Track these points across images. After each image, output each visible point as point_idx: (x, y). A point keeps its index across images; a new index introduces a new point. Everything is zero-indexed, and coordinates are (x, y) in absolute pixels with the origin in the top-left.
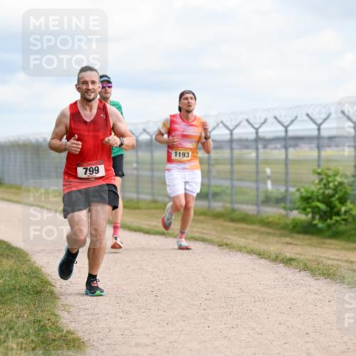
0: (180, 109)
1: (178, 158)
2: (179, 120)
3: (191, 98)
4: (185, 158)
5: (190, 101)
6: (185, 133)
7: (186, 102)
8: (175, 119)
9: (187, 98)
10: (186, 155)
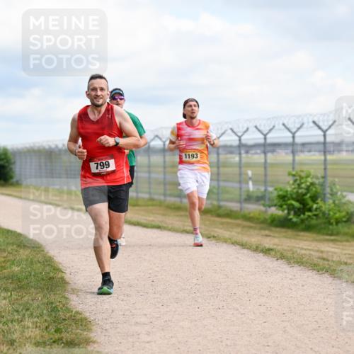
0: (185, 116)
1: (187, 159)
2: (185, 126)
3: (195, 106)
4: (194, 159)
5: (194, 108)
6: (192, 137)
7: (190, 109)
8: (181, 126)
9: (191, 106)
10: (195, 156)
